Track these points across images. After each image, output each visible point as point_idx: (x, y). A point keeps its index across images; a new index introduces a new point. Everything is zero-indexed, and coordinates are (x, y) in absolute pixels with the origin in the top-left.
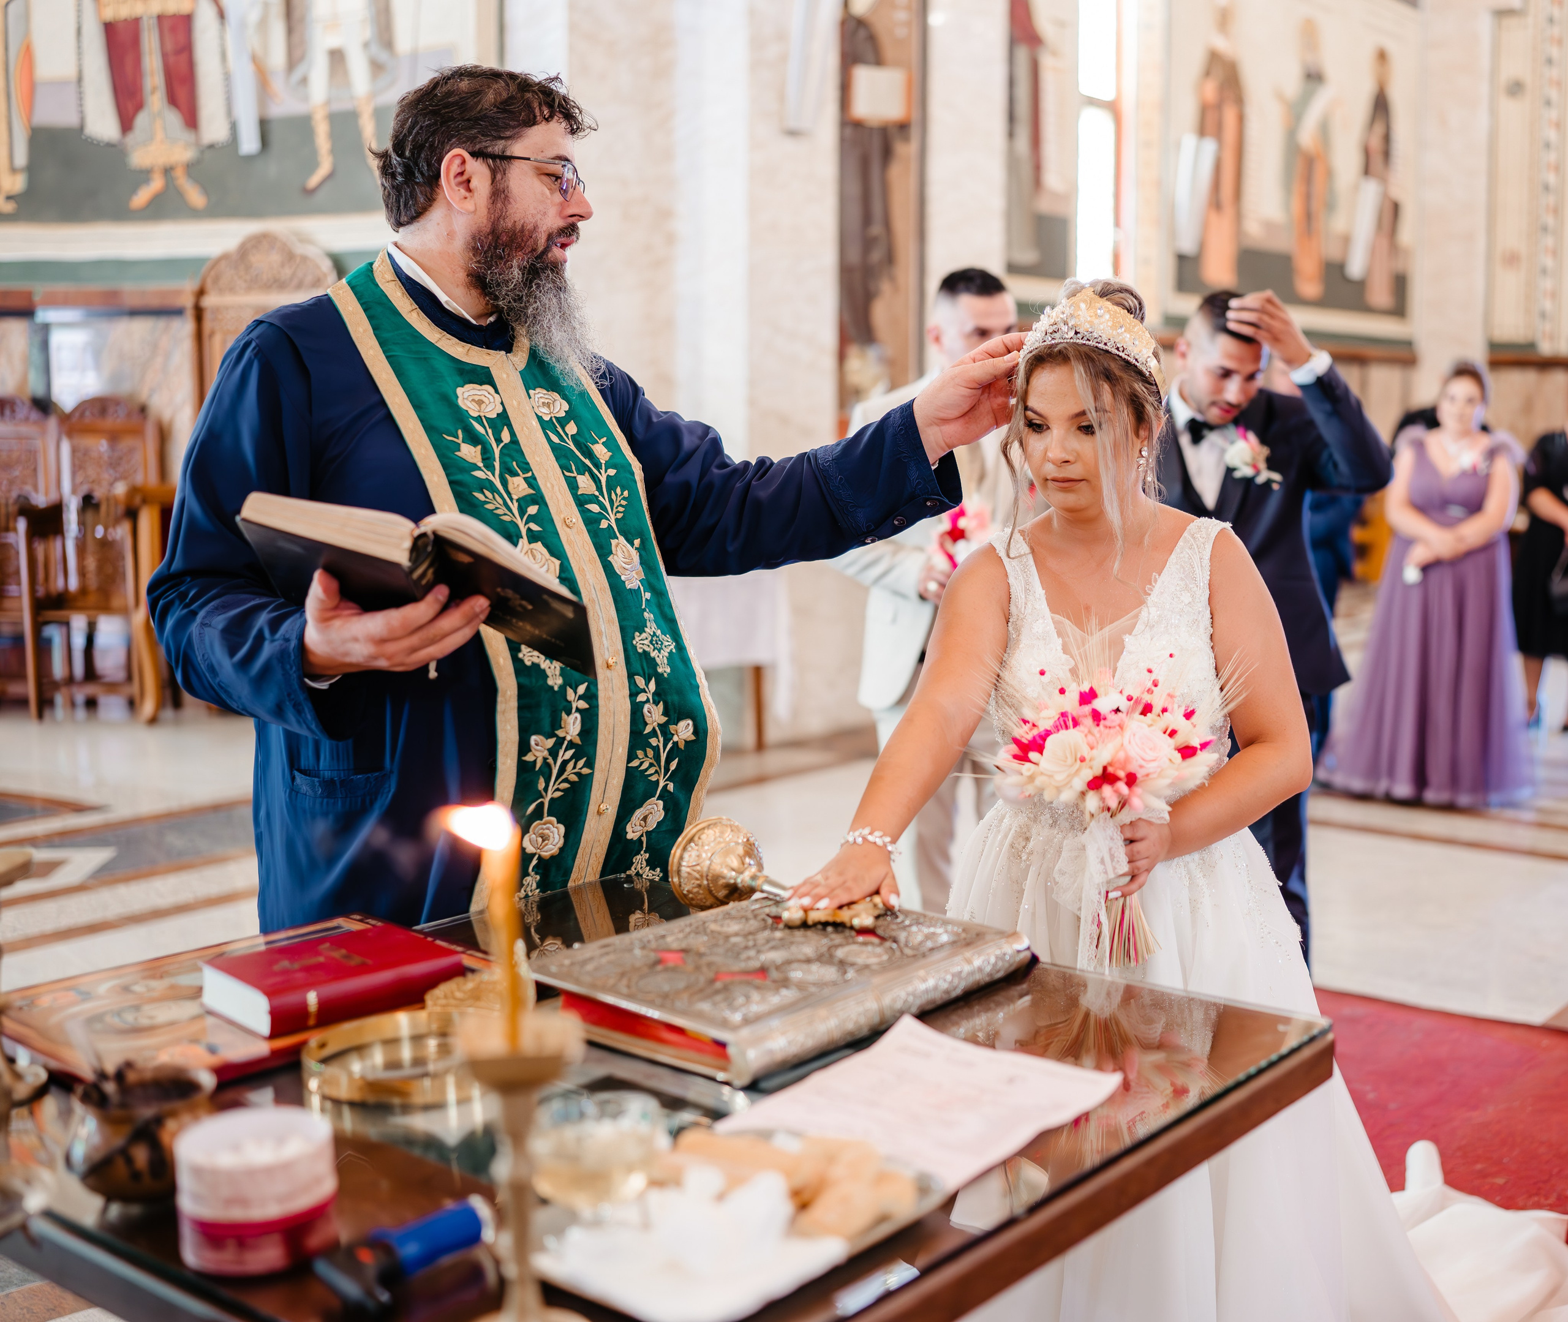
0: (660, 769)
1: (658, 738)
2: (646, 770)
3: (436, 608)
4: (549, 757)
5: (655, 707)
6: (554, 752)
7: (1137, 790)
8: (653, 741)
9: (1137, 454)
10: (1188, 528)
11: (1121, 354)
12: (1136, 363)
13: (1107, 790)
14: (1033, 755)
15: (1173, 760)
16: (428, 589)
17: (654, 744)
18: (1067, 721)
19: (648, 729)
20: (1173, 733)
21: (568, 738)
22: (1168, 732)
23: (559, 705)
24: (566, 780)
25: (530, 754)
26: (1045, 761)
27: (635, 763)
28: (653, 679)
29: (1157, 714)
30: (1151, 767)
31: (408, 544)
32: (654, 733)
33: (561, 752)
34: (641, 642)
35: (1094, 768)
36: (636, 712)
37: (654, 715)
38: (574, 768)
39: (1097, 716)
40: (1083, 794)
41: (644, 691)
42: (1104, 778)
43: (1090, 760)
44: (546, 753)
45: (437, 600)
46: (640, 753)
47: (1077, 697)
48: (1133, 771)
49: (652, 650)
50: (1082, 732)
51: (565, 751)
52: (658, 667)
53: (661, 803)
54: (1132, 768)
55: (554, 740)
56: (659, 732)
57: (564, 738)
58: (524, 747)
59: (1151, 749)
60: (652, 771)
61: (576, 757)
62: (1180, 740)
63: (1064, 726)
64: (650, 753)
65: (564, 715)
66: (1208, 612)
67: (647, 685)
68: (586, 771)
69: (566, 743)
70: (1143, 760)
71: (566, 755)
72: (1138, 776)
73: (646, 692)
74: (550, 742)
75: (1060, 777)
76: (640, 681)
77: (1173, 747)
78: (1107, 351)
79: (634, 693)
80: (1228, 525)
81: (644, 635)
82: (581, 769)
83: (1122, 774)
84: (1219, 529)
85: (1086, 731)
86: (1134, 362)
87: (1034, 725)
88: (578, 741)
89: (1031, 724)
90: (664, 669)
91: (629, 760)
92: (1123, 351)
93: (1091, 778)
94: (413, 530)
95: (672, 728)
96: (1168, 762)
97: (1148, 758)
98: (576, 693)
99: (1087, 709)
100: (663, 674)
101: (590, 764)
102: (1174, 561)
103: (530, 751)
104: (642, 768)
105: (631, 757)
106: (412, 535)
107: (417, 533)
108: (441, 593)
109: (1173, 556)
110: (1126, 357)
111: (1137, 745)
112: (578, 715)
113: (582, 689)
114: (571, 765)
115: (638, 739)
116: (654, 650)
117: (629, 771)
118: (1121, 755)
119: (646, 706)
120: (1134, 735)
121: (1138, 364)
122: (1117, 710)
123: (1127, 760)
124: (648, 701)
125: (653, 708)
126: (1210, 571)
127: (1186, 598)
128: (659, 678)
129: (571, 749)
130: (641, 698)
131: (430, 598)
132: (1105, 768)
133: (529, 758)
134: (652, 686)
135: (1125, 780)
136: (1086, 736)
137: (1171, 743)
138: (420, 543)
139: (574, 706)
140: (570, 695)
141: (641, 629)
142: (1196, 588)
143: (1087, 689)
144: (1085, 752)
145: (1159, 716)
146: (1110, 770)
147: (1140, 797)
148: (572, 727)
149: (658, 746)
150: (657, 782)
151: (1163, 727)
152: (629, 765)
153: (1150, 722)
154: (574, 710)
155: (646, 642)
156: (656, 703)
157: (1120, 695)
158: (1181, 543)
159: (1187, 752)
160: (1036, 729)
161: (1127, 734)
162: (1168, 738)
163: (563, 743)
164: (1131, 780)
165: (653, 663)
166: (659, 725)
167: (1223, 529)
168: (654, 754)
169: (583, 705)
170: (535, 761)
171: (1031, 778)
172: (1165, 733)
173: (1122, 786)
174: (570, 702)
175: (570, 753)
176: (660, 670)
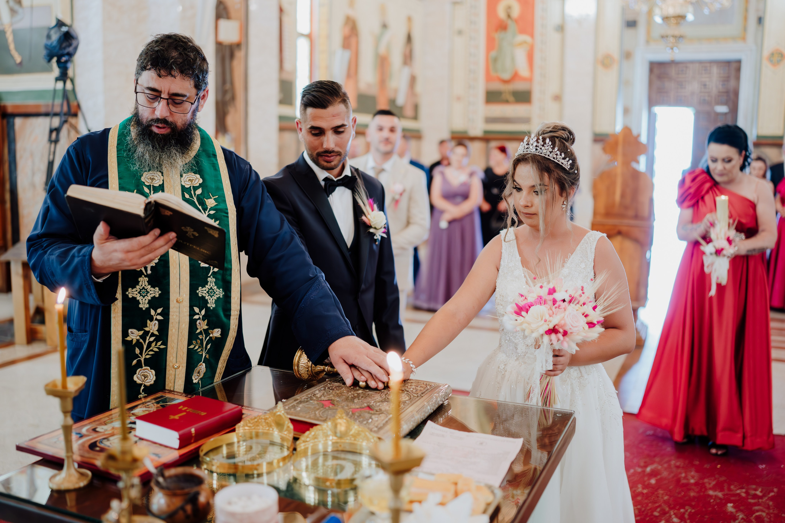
0: (203, 349)
1: (203, 335)
2: (197, 349)
3: (153, 237)
4: (140, 339)
5: (202, 321)
6: (143, 337)
7: (567, 338)
8: (200, 337)
9: (562, 203)
10: (587, 234)
11: (555, 160)
12: (562, 165)
13: (553, 336)
14: (523, 313)
15: (585, 328)
16: (151, 229)
17: (201, 338)
18: (541, 301)
19: (198, 331)
20: (586, 316)
21: (151, 331)
22: (585, 315)
23: (146, 316)
24: (152, 350)
25: (128, 337)
26: (528, 316)
27: (192, 347)
28: (204, 309)
29: (581, 305)
30: (574, 330)
31: (143, 206)
32: (201, 333)
33: (148, 338)
34: (202, 292)
35: (550, 325)
36: (192, 324)
37: (202, 325)
38: (156, 345)
39: (554, 301)
40: (542, 335)
41: (198, 314)
42: (553, 331)
43: (549, 321)
44: (138, 337)
45: (155, 235)
46: (194, 342)
47: (547, 291)
48: (566, 330)
49: (207, 296)
50: (547, 307)
51: (150, 337)
52: (208, 304)
53: (204, 364)
54: (567, 329)
55: (143, 332)
56: (203, 332)
57: (149, 332)
58: (125, 334)
59: (576, 321)
60: (199, 350)
61: (157, 340)
62: (589, 319)
63: (539, 303)
64: (199, 341)
65: (148, 321)
66: (593, 272)
67: (200, 311)
68: (162, 347)
69: (150, 333)
70: (572, 326)
71: (149, 339)
72: (569, 332)
73: (199, 315)
74: (141, 333)
75: (534, 326)
76: (197, 310)
77: (586, 322)
78: (549, 159)
79: (192, 313)
80: (605, 235)
81: (204, 289)
82: (160, 346)
83: (561, 330)
84: (600, 236)
85: (549, 307)
86: (561, 164)
87: (526, 298)
88: (156, 333)
89: (524, 297)
90: (211, 305)
91: (189, 345)
92: (556, 159)
93: (547, 329)
94: (145, 200)
95: (210, 331)
96: (582, 329)
97: (574, 325)
98: (156, 312)
99: (551, 297)
100: (210, 308)
101: (165, 343)
102: (579, 249)
103: (129, 336)
104: (195, 349)
105: (189, 343)
106: (145, 202)
107: (147, 201)
108: (157, 231)
109: (579, 246)
110: (557, 162)
111: (570, 319)
112: (157, 322)
113: (159, 310)
114: (153, 344)
115: (192, 334)
116: (208, 296)
117: (189, 350)
118: (563, 322)
119: (198, 321)
120: (570, 314)
121: (563, 165)
122: (564, 301)
123: (565, 325)
124: (199, 318)
125: (201, 322)
126: (595, 254)
127: (583, 266)
128: (208, 309)
129: (153, 336)
130: (196, 317)
131: (152, 233)
132: (555, 327)
133: (128, 339)
134: (203, 312)
135: (563, 334)
136: (548, 309)
137: (586, 320)
138: (148, 207)
139: (155, 317)
140: (153, 312)
141: (204, 285)
142: (587, 262)
143: (552, 287)
144: (547, 317)
145: (581, 306)
146: (556, 327)
147: (567, 342)
148: (153, 327)
149: (202, 338)
150: (202, 354)
151: (583, 312)
152: (189, 347)
153: (577, 308)
154: (154, 319)
155: (205, 292)
156: (204, 320)
157: (566, 293)
158: (583, 241)
159: (591, 325)
160: (526, 300)
161: (567, 312)
162: (584, 317)
163: (149, 334)
164: (565, 333)
165: (206, 302)
166: (204, 330)
167: (602, 237)
168: (201, 342)
169: (160, 317)
170: (132, 340)
171: (521, 324)
172: (583, 315)
173: (560, 336)
174: (153, 316)
175: (152, 339)
176: (209, 305)
